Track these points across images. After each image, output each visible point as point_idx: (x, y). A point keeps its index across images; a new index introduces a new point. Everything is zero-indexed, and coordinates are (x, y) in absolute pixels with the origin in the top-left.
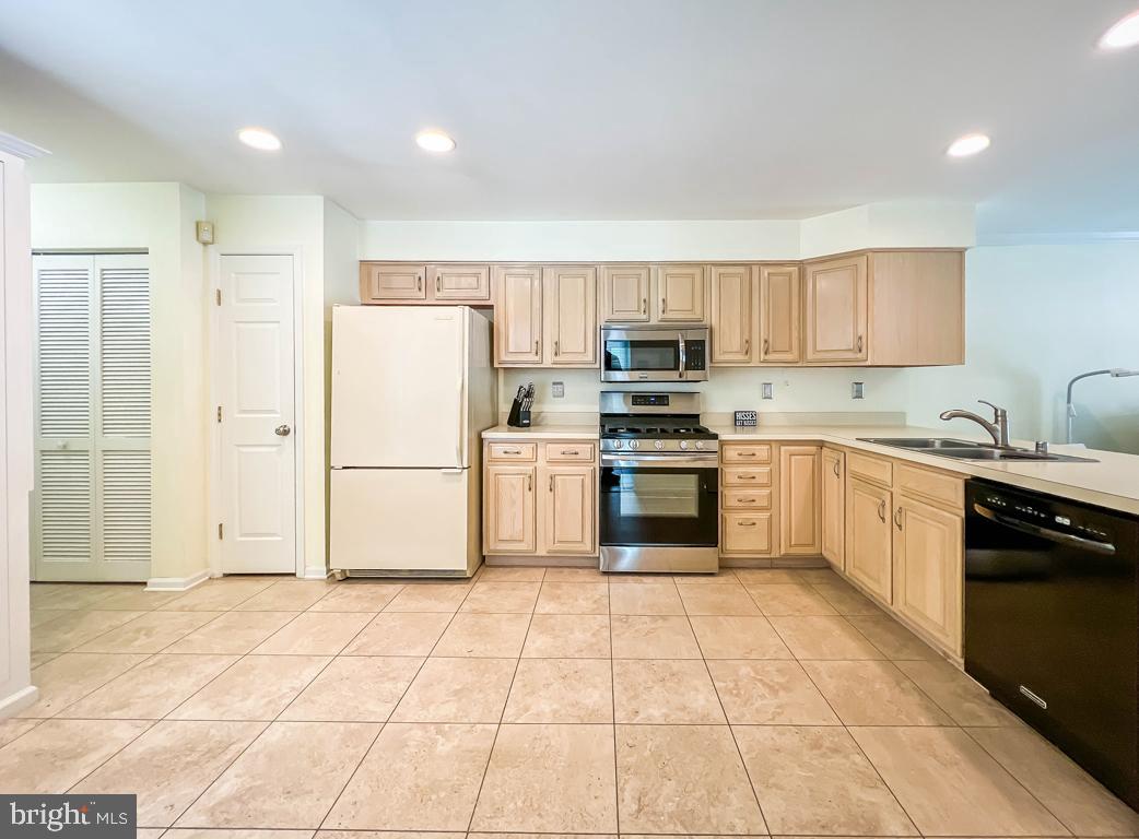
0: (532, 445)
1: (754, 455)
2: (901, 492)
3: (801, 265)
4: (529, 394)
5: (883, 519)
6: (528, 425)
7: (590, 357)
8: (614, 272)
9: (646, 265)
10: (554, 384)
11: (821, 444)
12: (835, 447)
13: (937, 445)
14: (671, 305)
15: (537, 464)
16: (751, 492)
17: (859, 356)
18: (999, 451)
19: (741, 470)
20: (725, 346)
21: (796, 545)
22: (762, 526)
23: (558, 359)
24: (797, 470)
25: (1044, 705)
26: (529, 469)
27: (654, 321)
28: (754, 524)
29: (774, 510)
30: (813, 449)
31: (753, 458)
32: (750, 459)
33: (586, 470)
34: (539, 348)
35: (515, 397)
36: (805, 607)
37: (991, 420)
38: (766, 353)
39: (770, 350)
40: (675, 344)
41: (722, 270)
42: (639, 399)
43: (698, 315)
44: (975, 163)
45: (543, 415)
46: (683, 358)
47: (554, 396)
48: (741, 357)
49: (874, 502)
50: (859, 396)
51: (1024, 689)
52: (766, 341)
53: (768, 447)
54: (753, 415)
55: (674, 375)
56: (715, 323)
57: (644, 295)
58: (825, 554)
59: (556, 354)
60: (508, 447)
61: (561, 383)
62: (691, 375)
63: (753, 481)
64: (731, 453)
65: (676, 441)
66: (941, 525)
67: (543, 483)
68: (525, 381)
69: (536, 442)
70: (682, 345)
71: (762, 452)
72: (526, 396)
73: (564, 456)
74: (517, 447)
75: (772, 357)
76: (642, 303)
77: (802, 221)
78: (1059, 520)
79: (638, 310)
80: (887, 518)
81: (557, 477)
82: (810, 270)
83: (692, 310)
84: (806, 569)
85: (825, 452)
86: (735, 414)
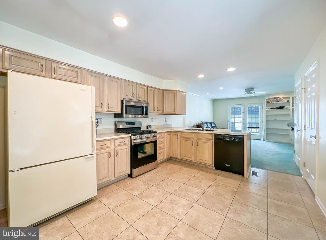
2: (197, 139)
3: (163, 90)
7: (119, 110)
11: (171, 132)
12: (175, 132)
14: (139, 96)
15: (111, 148)
16: (161, 145)
17: (175, 112)
19: (160, 140)
20: (151, 109)
22: (163, 153)
23: (109, 110)
24: (168, 137)
25: (229, 166)
26: (109, 150)
27: (136, 100)
28: (161, 153)
29: (164, 149)
32: (161, 137)
33: (127, 147)
34: (102, 106)
39: (158, 110)
41: (150, 88)
42: (127, 123)
46: (145, 112)
48: (152, 112)
49: (189, 142)
50: (166, 121)
51: (226, 165)
52: (157, 108)
53: (163, 134)
54: (151, 126)
57: (133, 92)
58: (172, 156)
59: (108, 108)
60: (101, 143)
61: (101, 118)
62: (145, 116)
65: (144, 135)
66: (208, 143)
69: (110, 140)
73: (120, 143)
74: (105, 143)
75: (159, 112)
76: (133, 94)
77: (163, 80)
78: (232, 138)
79: (132, 96)
80: (193, 144)
81: (119, 151)
82: (165, 92)
83: (144, 98)
84: (168, 160)
85: (172, 133)
86: (147, 126)
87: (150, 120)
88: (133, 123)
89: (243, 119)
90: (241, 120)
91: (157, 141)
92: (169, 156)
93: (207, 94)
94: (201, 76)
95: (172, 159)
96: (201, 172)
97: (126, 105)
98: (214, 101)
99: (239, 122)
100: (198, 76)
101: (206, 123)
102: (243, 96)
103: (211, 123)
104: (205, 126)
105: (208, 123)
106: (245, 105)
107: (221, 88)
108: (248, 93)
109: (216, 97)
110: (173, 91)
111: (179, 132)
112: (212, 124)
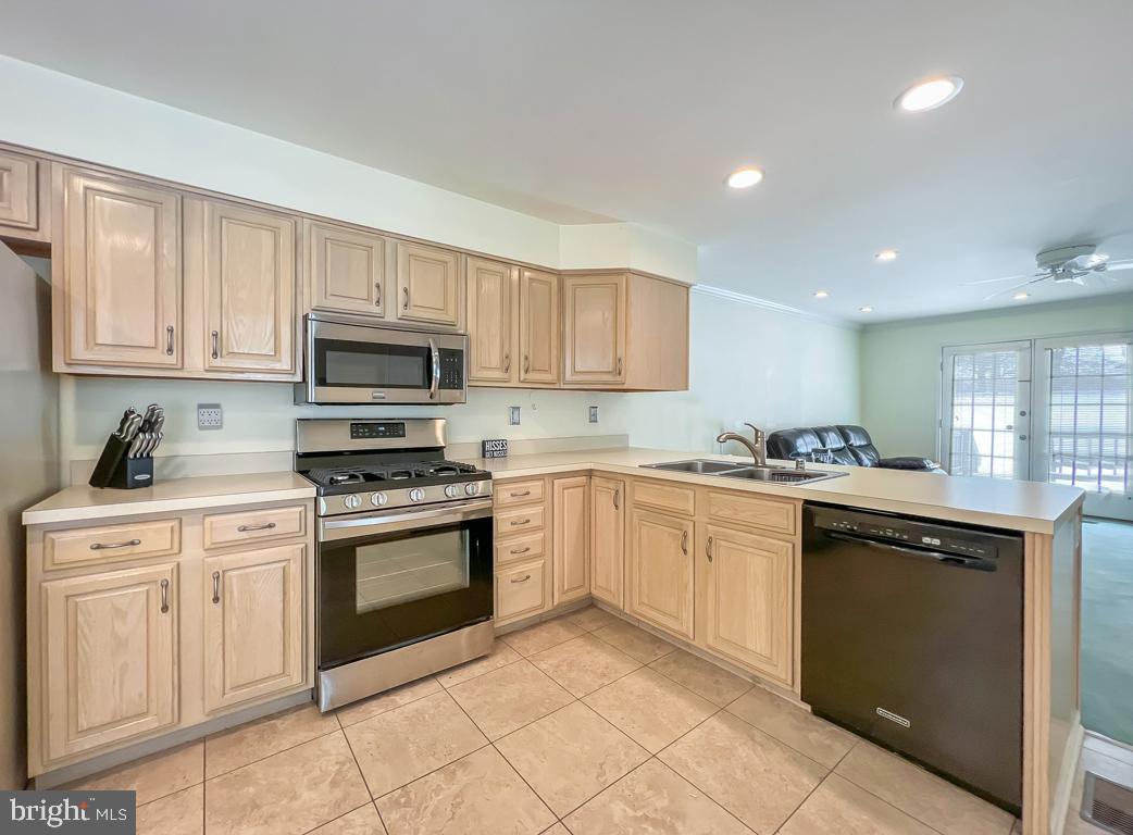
0: (169, 524)
1: (528, 493)
2: (707, 520)
3: (560, 275)
4: (150, 424)
5: (685, 551)
6: (148, 483)
7: (285, 364)
8: (328, 234)
9: (380, 233)
10: (201, 406)
11: (590, 473)
12: (608, 476)
13: (700, 467)
14: (415, 298)
15: (181, 559)
16: (526, 540)
17: (618, 378)
18: (768, 470)
19: (514, 514)
20: (482, 362)
21: (569, 590)
22: (536, 578)
23: (218, 362)
24: (569, 501)
25: (906, 723)
26: (164, 569)
27: (390, 318)
28: (528, 577)
29: (548, 557)
30: (583, 479)
31: (527, 497)
32: (523, 499)
33: (292, 551)
34: (175, 341)
35: (115, 431)
36: (607, 668)
37: (752, 439)
38: (526, 372)
39: (531, 368)
40: (427, 353)
41: (482, 264)
42: (360, 428)
43: (450, 318)
44: (748, 196)
45: (178, 460)
46: (437, 373)
47: (201, 428)
48: (497, 374)
49: (670, 534)
50: (594, 420)
52: (526, 358)
53: (541, 482)
54: (504, 443)
55: (422, 395)
56: (471, 329)
57: (376, 279)
58: (594, 592)
59: (215, 354)
60: (98, 534)
61: (217, 406)
62: (446, 394)
63: (527, 525)
64: (504, 495)
65: (440, 488)
66: (766, 554)
67: (194, 593)
68: (140, 401)
69: (178, 516)
70: (435, 355)
71: (536, 489)
72: (141, 430)
73: (244, 535)
74: (132, 531)
75: (532, 376)
76: (375, 289)
77: (561, 226)
78: (927, 540)
79: (368, 299)
80: (690, 549)
81: (230, 573)
82: (569, 282)
83: (444, 310)
84: (574, 613)
85: (596, 481)
86: (484, 443)
87: (505, 417)
88: (394, 428)
89: (1023, 414)
90: (1007, 415)
91: (492, 518)
92: (581, 593)
93: (821, 295)
94: (745, 179)
95: (600, 606)
96: (714, 722)
97: (317, 341)
98: (866, 332)
99: (1000, 425)
100: (725, 180)
101: (819, 433)
102: (1021, 297)
103: (842, 432)
104: (805, 445)
105: (827, 430)
106: (1032, 343)
107: (888, 256)
108: (1053, 271)
109: (868, 311)
110: (610, 279)
111: (627, 480)
112: (852, 435)
